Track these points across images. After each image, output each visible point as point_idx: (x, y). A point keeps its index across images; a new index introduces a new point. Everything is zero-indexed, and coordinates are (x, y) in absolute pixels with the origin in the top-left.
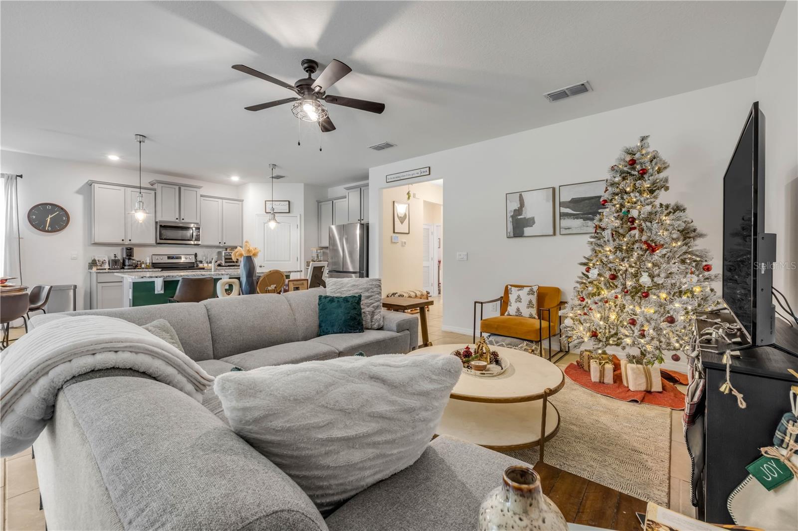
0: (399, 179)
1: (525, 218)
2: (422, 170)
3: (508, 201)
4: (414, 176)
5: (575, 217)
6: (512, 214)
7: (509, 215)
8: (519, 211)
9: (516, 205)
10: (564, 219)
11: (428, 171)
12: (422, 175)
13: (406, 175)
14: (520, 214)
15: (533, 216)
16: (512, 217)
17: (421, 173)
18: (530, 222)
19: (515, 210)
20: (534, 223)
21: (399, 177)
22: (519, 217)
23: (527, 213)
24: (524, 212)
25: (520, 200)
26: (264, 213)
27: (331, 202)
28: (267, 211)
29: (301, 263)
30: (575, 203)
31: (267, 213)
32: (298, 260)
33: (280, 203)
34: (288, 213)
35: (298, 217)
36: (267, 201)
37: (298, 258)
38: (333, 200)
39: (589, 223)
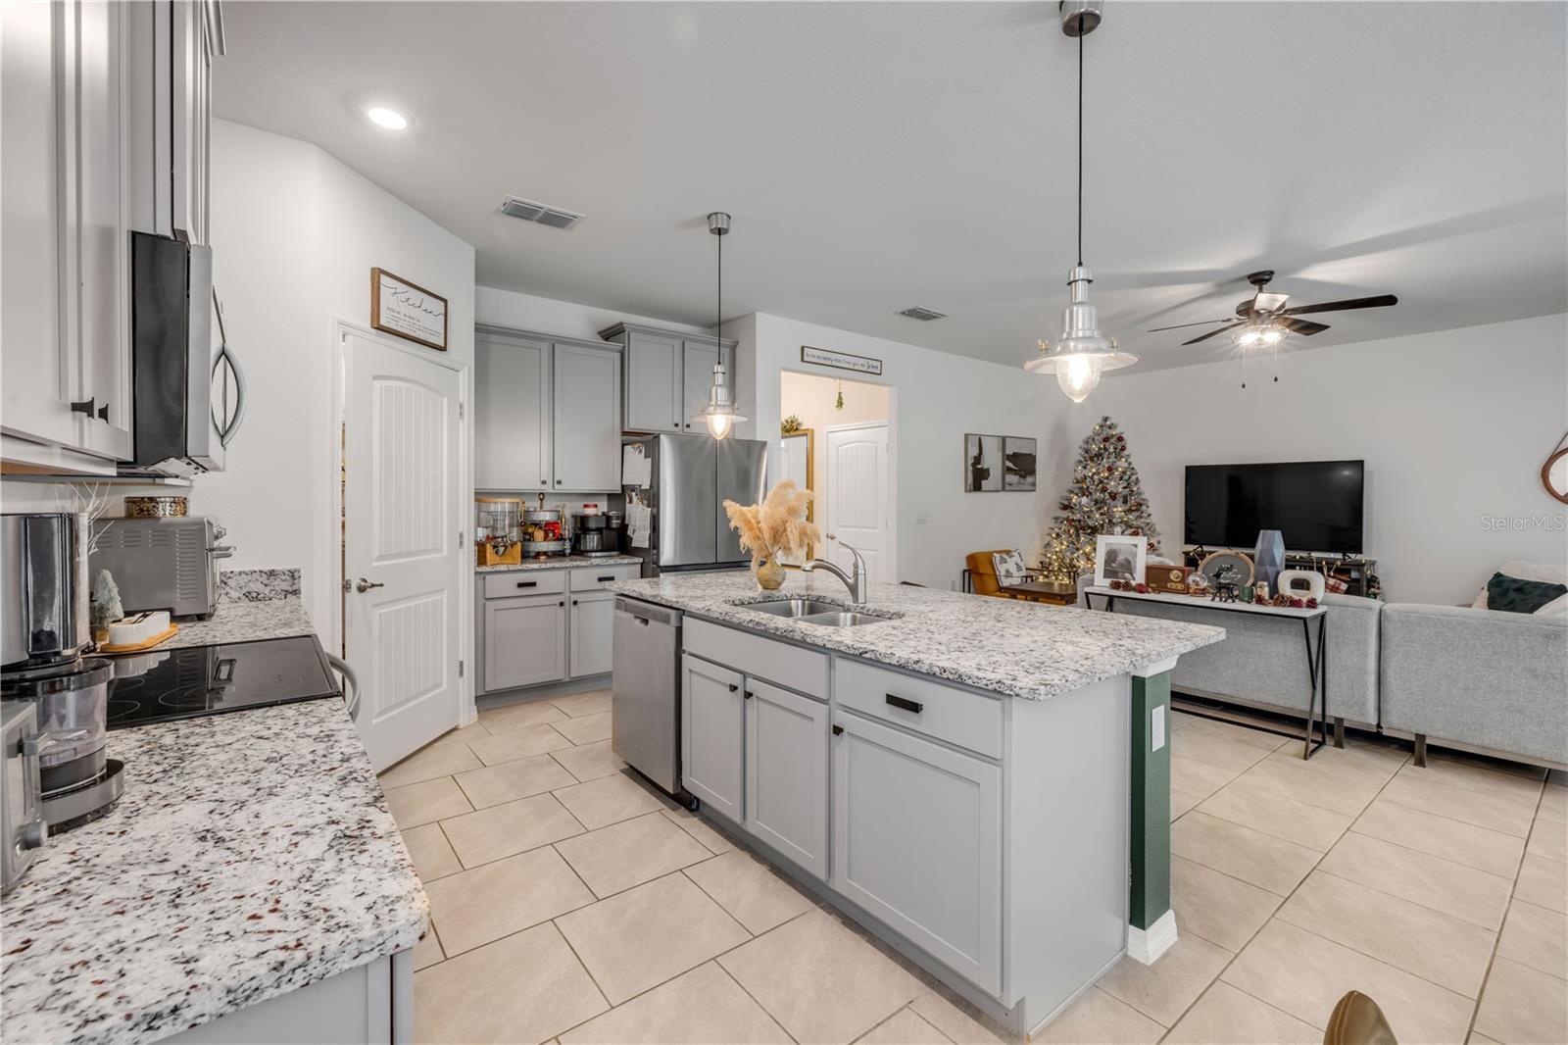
1: (983, 468)
2: (871, 362)
4: (856, 368)
5: (1014, 472)
6: (973, 461)
8: (978, 459)
9: (974, 452)
10: (1008, 473)
11: (879, 368)
13: (844, 361)
14: (979, 464)
15: (988, 467)
16: (973, 465)
17: (869, 367)
18: (986, 473)
19: (975, 457)
20: (989, 475)
21: (829, 359)
22: (978, 467)
23: (985, 464)
24: (982, 461)
25: (979, 446)
26: (366, 323)
27: (545, 347)
28: (383, 322)
29: (469, 552)
30: (1015, 457)
31: (380, 328)
32: (461, 543)
33: (422, 300)
34: (443, 349)
35: (461, 374)
36: (377, 273)
37: (461, 536)
38: (554, 342)
39: (1022, 480)
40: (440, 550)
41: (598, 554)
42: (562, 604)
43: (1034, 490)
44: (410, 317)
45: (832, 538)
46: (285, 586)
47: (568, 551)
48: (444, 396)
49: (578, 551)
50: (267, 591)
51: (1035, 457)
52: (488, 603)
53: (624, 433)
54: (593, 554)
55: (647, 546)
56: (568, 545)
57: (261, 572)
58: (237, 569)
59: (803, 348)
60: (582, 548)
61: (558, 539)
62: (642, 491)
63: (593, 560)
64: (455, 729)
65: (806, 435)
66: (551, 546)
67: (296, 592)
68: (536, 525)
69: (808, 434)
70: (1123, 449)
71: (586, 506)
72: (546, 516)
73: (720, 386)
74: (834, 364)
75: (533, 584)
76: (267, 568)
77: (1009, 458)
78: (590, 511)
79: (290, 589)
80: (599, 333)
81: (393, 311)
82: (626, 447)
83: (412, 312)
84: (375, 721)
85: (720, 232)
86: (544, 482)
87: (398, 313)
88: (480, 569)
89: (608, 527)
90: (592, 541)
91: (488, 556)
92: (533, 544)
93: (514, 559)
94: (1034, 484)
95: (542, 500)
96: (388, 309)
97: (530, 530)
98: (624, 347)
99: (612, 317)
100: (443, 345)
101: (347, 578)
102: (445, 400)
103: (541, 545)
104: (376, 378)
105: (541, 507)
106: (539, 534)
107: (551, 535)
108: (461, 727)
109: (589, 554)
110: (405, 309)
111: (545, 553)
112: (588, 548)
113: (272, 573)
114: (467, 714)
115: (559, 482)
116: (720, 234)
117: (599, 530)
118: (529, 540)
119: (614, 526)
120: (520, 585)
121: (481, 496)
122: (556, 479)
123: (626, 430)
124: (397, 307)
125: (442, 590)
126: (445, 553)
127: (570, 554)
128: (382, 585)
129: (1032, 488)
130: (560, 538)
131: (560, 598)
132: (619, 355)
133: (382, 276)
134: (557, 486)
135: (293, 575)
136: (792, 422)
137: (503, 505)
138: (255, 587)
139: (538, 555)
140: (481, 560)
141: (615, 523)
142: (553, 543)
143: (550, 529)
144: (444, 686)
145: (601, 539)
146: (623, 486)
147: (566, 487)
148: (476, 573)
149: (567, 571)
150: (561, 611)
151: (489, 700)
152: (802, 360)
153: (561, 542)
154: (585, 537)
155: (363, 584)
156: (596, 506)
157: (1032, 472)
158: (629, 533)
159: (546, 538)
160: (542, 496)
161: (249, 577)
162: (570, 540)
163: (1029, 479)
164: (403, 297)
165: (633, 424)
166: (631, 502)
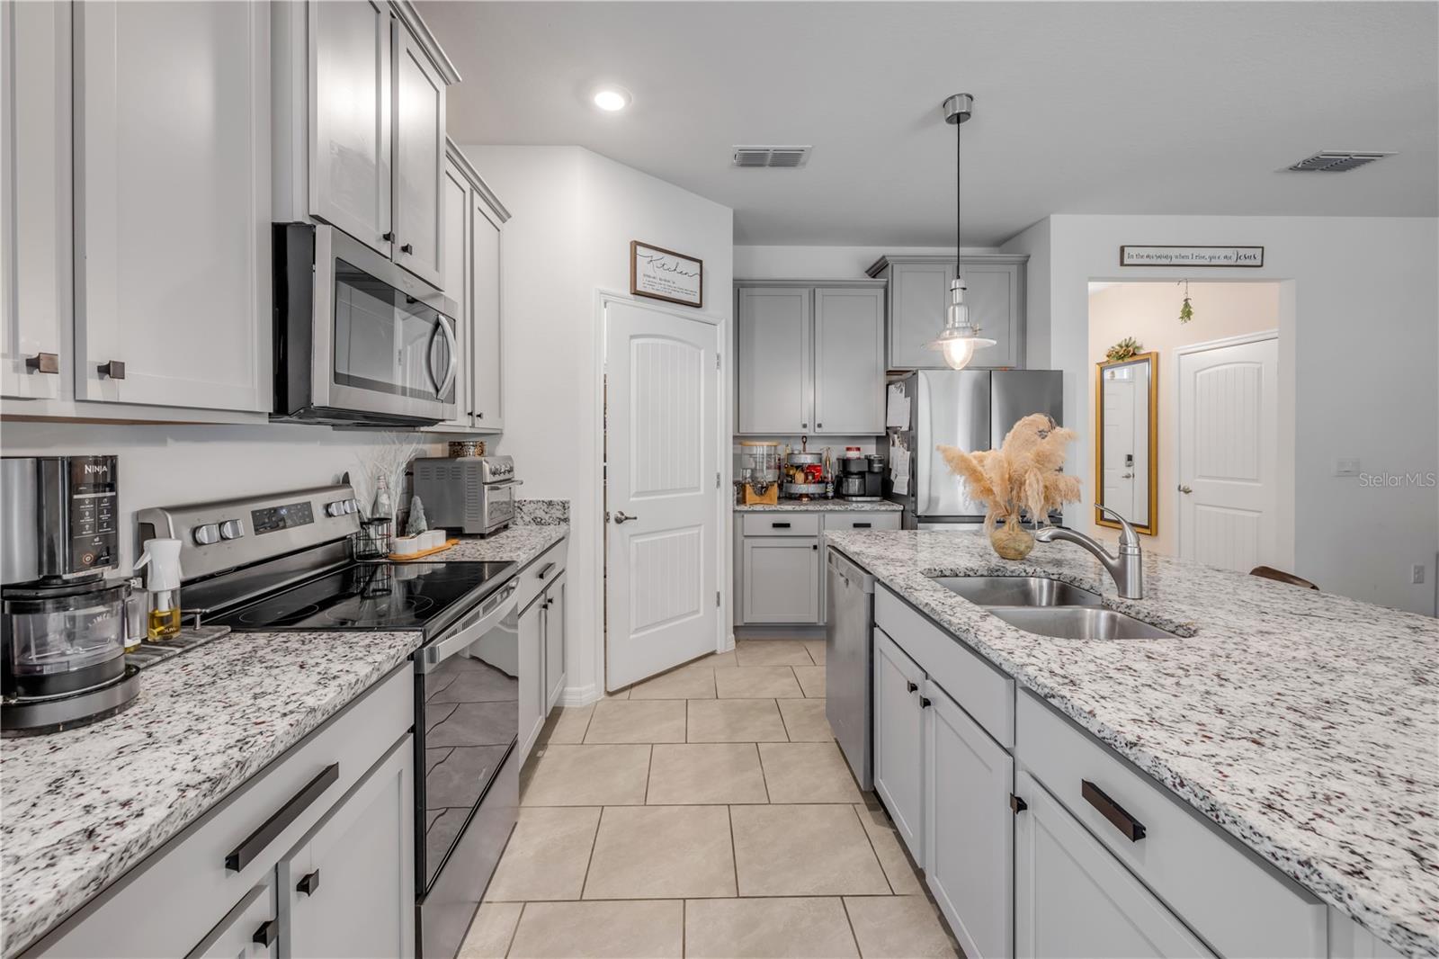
0: (1167, 262)
2: (1242, 252)
4: (1214, 262)
11: (1259, 258)
12: (1239, 262)
13: (1191, 256)
17: (1238, 258)
21: (1166, 257)
26: (627, 291)
27: (805, 293)
28: (640, 288)
29: (727, 493)
31: (636, 293)
32: (718, 484)
33: (678, 264)
34: (699, 306)
35: (718, 327)
36: (635, 244)
37: (718, 476)
38: (813, 287)
40: (698, 489)
41: (859, 499)
42: (815, 547)
44: (665, 281)
45: (1187, 492)
46: (559, 514)
47: (831, 494)
48: (700, 349)
49: (840, 495)
50: (547, 517)
52: (746, 541)
53: (889, 373)
54: (854, 499)
55: (906, 493)
56: (830, 488)
57: (543, 502)
58: (528, 499)
59: (1122, 249)
60: (844, 492)
61: (819, 482)
62: (903, 433)
63: (854, 505)
64: (713, 653)
65: (1147, 360)
66: (813, 489)
67: (566, 520)
68: (799, 467)
69: (1153, 359)
71: (848, 449)
72: (807, 459)
73: (958, 304)
74: (1175, 261)
75: (787, 526)
76: (547, 499)
78: (853, 454)
79: (562, 517)
80: (866, 272)
81: (649, 277)
82: (890, 387)
83: (668, 275)
84: (632, 637)
85: (958, 119)
86: (805, 426)
87: (654, 278)
88: (739, 508)
89: (871, 472)
90: (854, 485)
91: (747, 496)
92: (793, 485)
93: (771, 499)
95: (805, 443)
96: (644, 275)
97: (791, 472)
98: (888, 282)
99: (874, 253)
100: (698, 302)
101: (607, 511)
102: (702, 352)
103: (802, 487)
104: (632, 337)
105: (804, 450)
106: (800, 477)
107: (810, 478)
108: (718, 652)
109: (850, 498)
110: (660, 273)
111: (807, 495)
112: (851, 492)
113: (550, 503)
114: (724, 640)
115: (820, 426)
116: (958, 122)
117: (861, 474)
118: (791, 482)
119: (876, 470)
120: (776, 526)
121: (740, 439)
122: (817, 423)
123: (890, 369)
124: (653, 273)
125: (700, 525)
126: (702, 492)
127: (833, 498)
128: (635, 518)
130: (822, 481)
131: (815, 541)
132: (882, 291)
133: (638, 247)
134: (817, 430)
135: (564, 506)
136: (1127, 346)
137: (761, 449)
138: (540, 514)
139: (799, 497)
140: (741, 500)
141: (877, 467)
142: (813, 485)
143: (811, 472)
144: (701, 614)
145: (863, 484)
146: (887, 428)
147: (826, 430)
148: (734, 511)
149: (821, 514)
150: (815, 554)
151: (746, 632)
152: (1122, 264)
153: (821, 485)
154: (847, 481)
155: (619, 516)
156: (858, 449)
158: (892, 477)
159: (806, 480)
160: (804, 439)
161: (536, 506)
162: (833, 483)
164: (659, 263)
165: (896, 363)
166: (893, 444)
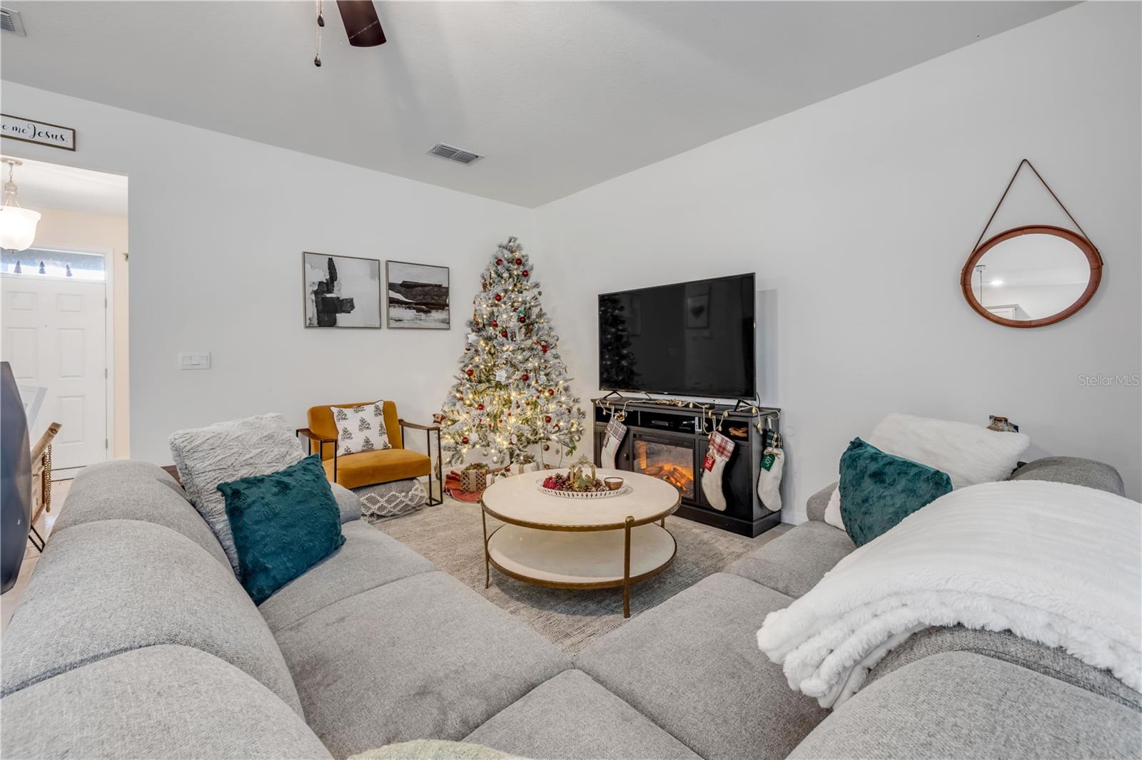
1: (338, 298)
2: (40, 128)
3: (307, 265)
5: (408, 306)
6: (316, 288)
7: (310, 289)
8: (328, 285)
9: (323, 276)
10: (395, 307)
11: (66, 140)
12: (37, 138)
14: (330, 291)
15: (351, 297)
16: (316, 293)
17: (39, 135)
18: (346, 305)
19: (320, 283)
20: (352, 307)
22: (328, 295)
23: (342, 291)
24: (336, 289)
25: (329, 269)
30: (407, 287)
39: (423, 316)
43: (449, 329)
51: (448, 288)
70: (525, 274)
77: (392, 287)
94: (447, 322)
129: (445, 326)
157: (443, 306)
163: (436, 315)
